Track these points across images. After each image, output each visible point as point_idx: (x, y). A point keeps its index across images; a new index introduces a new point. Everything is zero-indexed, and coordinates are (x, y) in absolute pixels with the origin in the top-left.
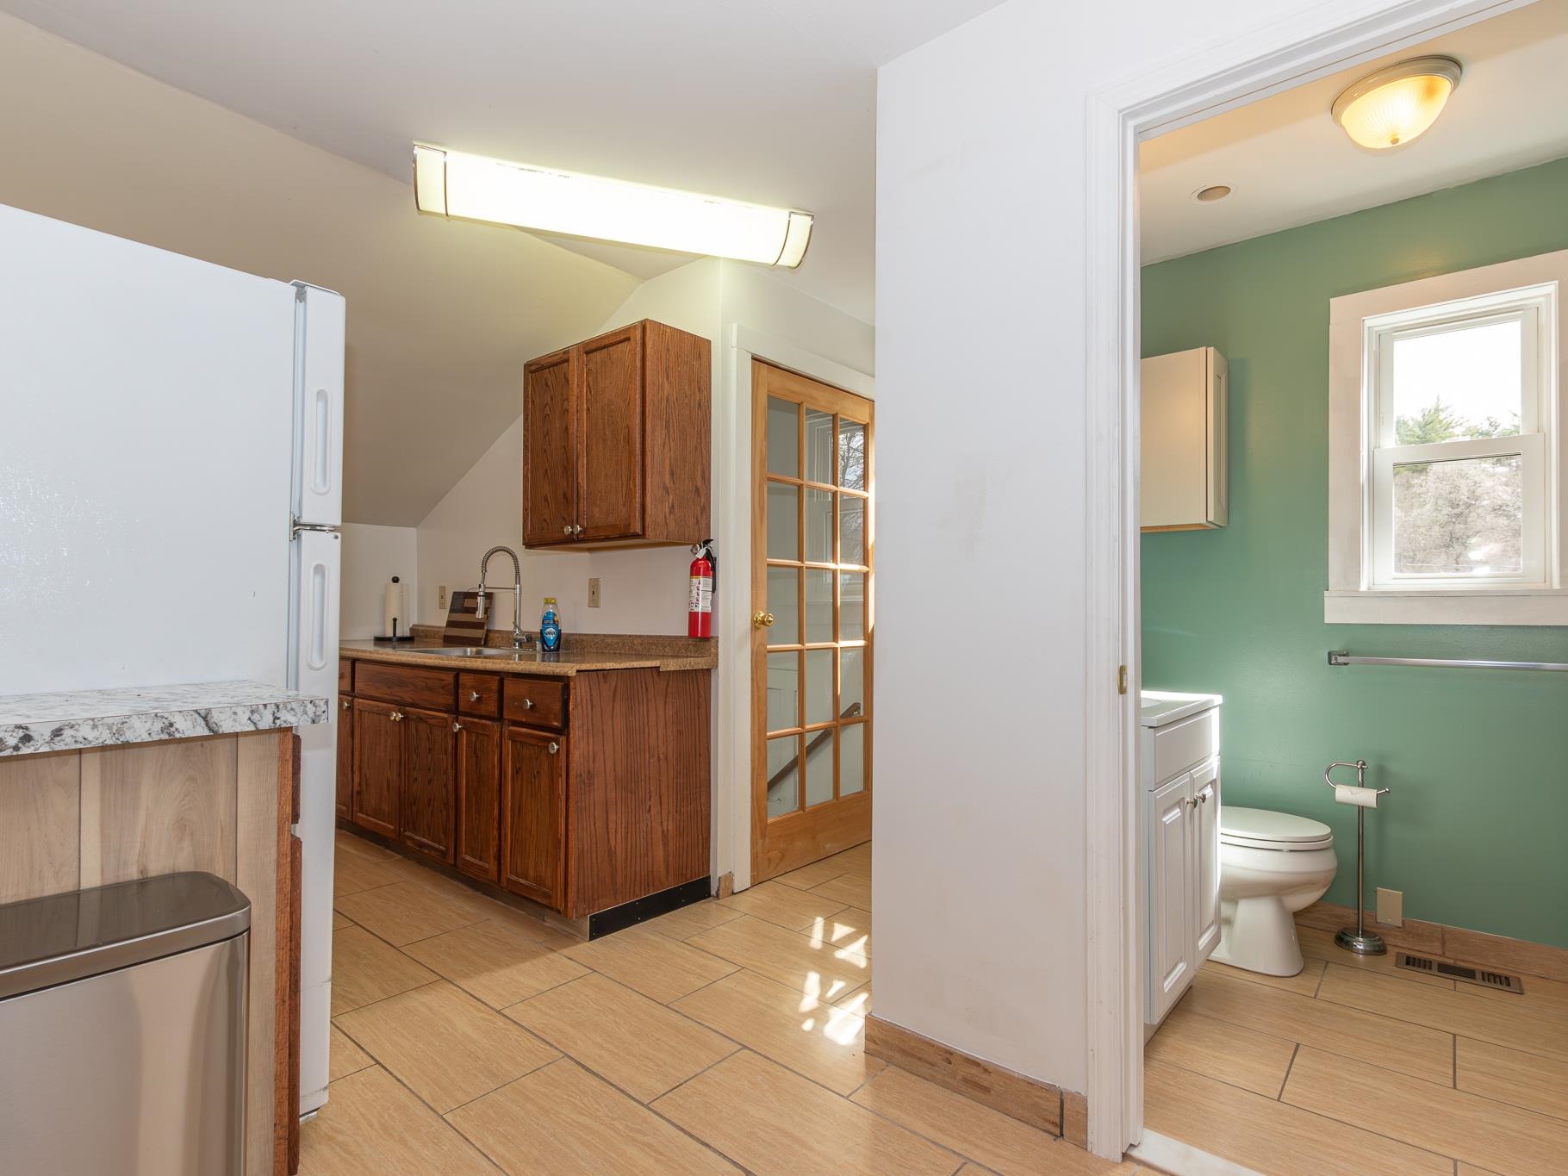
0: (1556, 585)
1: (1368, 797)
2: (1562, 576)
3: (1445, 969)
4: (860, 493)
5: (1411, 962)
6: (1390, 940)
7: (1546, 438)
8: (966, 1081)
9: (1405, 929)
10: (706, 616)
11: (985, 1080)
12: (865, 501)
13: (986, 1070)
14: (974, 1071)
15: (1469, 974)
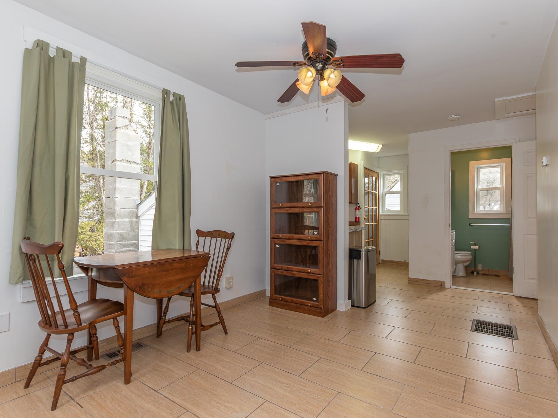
0: (505, 212)
1: (476, 247)
2: (506, 211)
3: (488, 275)
4: (375, 192)
5: (483, 274)
6: (480, 273)
7: (504, 188)
8: (426, 283)
9: (482, 270)
10: (358, 217)
11: (429, 282)
12: (376, 194)
13: (429, 281)
14: (427, 281)
15: (492, 275)
